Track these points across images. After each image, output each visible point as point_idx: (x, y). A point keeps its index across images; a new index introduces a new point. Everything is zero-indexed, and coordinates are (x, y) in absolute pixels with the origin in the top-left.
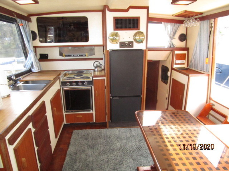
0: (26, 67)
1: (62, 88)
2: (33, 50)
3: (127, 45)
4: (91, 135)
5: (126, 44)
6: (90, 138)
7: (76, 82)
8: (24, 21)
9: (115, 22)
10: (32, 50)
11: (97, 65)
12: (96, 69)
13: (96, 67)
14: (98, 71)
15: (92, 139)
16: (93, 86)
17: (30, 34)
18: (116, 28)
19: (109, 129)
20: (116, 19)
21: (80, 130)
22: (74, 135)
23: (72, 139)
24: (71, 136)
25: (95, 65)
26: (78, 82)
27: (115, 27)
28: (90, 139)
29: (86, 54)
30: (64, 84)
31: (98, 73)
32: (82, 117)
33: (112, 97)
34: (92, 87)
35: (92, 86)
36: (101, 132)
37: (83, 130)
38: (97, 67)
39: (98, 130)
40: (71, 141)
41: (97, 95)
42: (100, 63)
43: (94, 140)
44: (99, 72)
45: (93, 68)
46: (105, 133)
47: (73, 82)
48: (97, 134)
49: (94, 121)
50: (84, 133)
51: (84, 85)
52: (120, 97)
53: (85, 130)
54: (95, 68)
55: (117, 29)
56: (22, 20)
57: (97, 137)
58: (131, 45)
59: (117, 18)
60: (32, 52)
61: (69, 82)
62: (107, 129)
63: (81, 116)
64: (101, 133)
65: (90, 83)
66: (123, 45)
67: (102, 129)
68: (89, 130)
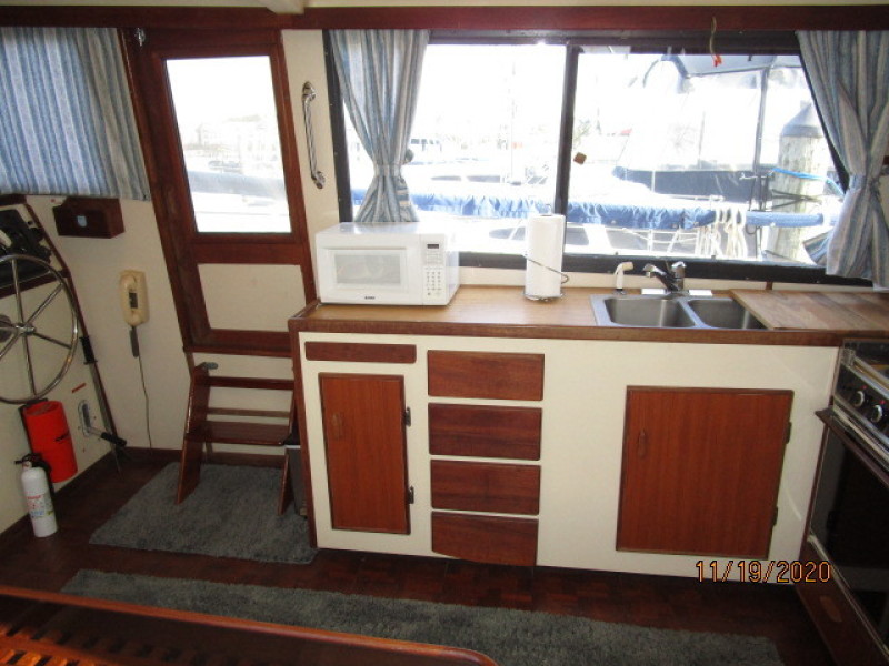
0: (815, 251)
2: (860, 174)
10: (856, 176)
60: (854, 186)
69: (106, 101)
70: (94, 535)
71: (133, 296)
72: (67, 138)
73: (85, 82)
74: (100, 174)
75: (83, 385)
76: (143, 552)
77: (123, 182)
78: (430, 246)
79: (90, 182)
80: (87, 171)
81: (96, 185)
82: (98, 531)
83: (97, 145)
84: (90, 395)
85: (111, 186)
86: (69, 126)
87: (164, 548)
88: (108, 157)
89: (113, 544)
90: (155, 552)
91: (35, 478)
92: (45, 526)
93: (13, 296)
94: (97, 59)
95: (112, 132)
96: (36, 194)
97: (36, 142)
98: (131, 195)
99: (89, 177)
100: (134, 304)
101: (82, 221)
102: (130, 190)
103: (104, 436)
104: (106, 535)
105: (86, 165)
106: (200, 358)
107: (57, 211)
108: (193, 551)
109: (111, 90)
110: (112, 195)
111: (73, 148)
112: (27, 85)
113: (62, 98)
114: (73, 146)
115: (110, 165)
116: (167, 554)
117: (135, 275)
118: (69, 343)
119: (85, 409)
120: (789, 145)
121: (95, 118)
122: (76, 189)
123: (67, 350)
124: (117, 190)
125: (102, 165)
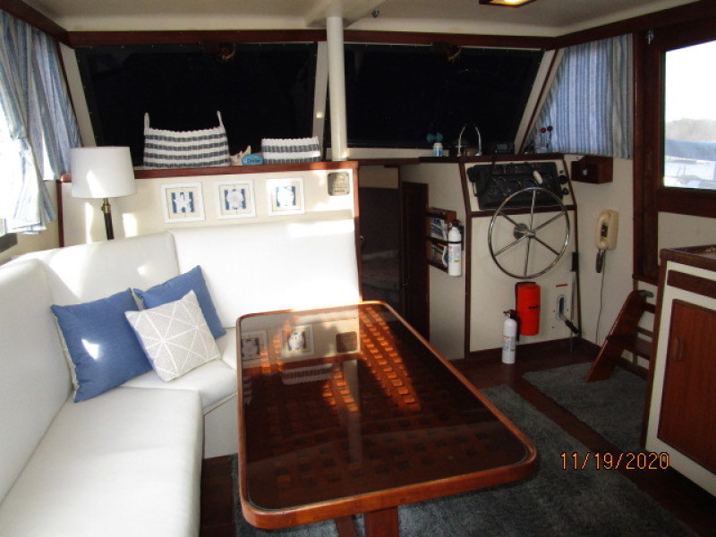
69: (617, 88)
70: (527, 374)
71: (605, 228)
72: (591, 114)
73: (607, 75)
74: (605, 140)
75: (565, 285)
76: (544, 395)
77: (617, 145)
79: (598, 145)
80: (598, 138)
81: (601, 148)
82: (530, 373)
83: (606, 119)
84: (567, 293)
85: (609, 149)
86: (593, 107)
87: (555, 399)
88: (611, 127)
89: (532, 384)
90: (550, 399)
91: (510, 325)
92: (508, 358)
93: (528, 215)
94: (616, 58)
95: (617, 109)
96: (569, 153)
97: (574, 119)
98: (620, 155)
99: (598, 141)
100: (604, 234)
101: (585, 172)
102: (620, 152)
103: (569, 324)
104: (531, 377)
105: (598, 133)
106: (643, 286)
107: (573, 164)
108: (570, 410)
109: (621, 79)
110: (609, 155)
111: (593, 122)
112: (576, 82)
113: (593, 89)
114: (592, 119)
115: (611, 133)
116: (555, 403)
117: (609, 213)
118: (558, 251)
119: (562, 302)
121: (608, 101)
122: (590, 150)
123: (555, 256)
124: (612, 152)
125: (606, 134)
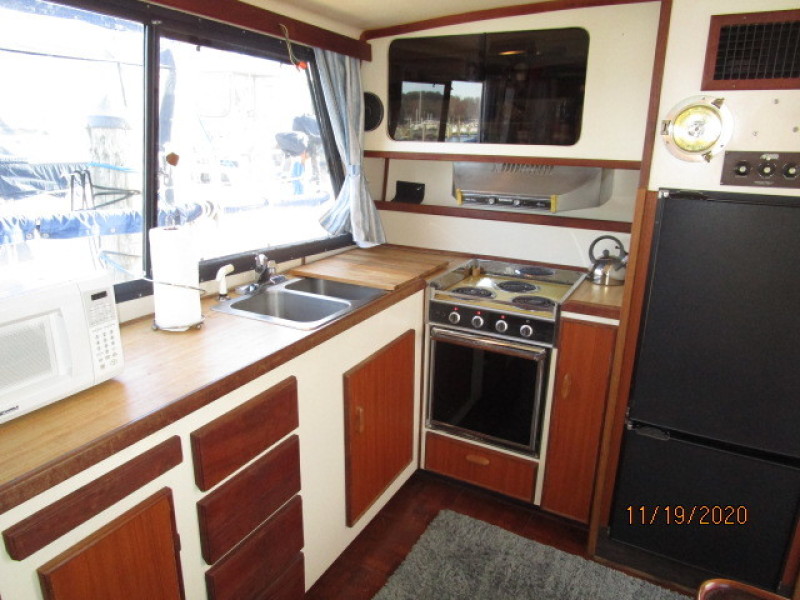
0: (328, 226)
1: (431, 328)
2: (358, 164)
3: (767, 170)
4: (500, 558)
5: (765, 164)
6: (491, 573)
7: (486, 314)
8: (336, 55)
9: (716, 43)
10: (354, 166)
11: (606, 252)
12: (598, 272)
13: (598, 263)
14: (607, 283)
15: (497, 582)
16: (555, 346)
17: (359, 106)
18: (717, 77)
19: (592, 563)
20: (724, 30)
21: (466, 519)
22: (432, 532)
23: (417, 548)
24: (422, 532)
25: (598, 254)
26: (498, 316)
27: (712, 73)
28: (485, 579)
29: (553, 202)
30: (437, 312)
31: (606, 289)
32: (486, 466)
33: (635, 424)
34: (548, 351)
35: (550, 346)
36: (548, 565)
37: (479, 522)
38: (606, 260)
39: (541, 547)
40: (410, 555)
41: (565, 394)
42: (620, 246)
43: (499, 591)
44: (610, 286)
45: (587, 264)
46: (565, 577)
47: (474, 312)
48: (527, 570)
49: (537, 501)
50: (475, 539)
51: (518, 335)
52: (674, 434)
53: (485, 524)
54: (595, 267)
55: (721, 82)
56: (329, 53)
57: (521, 582)
58: (792, 171)
59: (730, 23)
60: (354, 173)
61: (461, 310)
62: (581, 559)
63: (486, 462)
64: (544, 568)
65: (543, 331)
66: (743, 169)
67: (559, 553)
68: (502, 531)
78: (95, 297)
120: (103, 137)
